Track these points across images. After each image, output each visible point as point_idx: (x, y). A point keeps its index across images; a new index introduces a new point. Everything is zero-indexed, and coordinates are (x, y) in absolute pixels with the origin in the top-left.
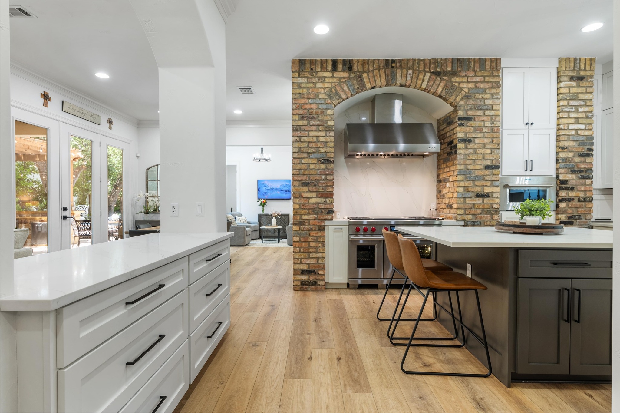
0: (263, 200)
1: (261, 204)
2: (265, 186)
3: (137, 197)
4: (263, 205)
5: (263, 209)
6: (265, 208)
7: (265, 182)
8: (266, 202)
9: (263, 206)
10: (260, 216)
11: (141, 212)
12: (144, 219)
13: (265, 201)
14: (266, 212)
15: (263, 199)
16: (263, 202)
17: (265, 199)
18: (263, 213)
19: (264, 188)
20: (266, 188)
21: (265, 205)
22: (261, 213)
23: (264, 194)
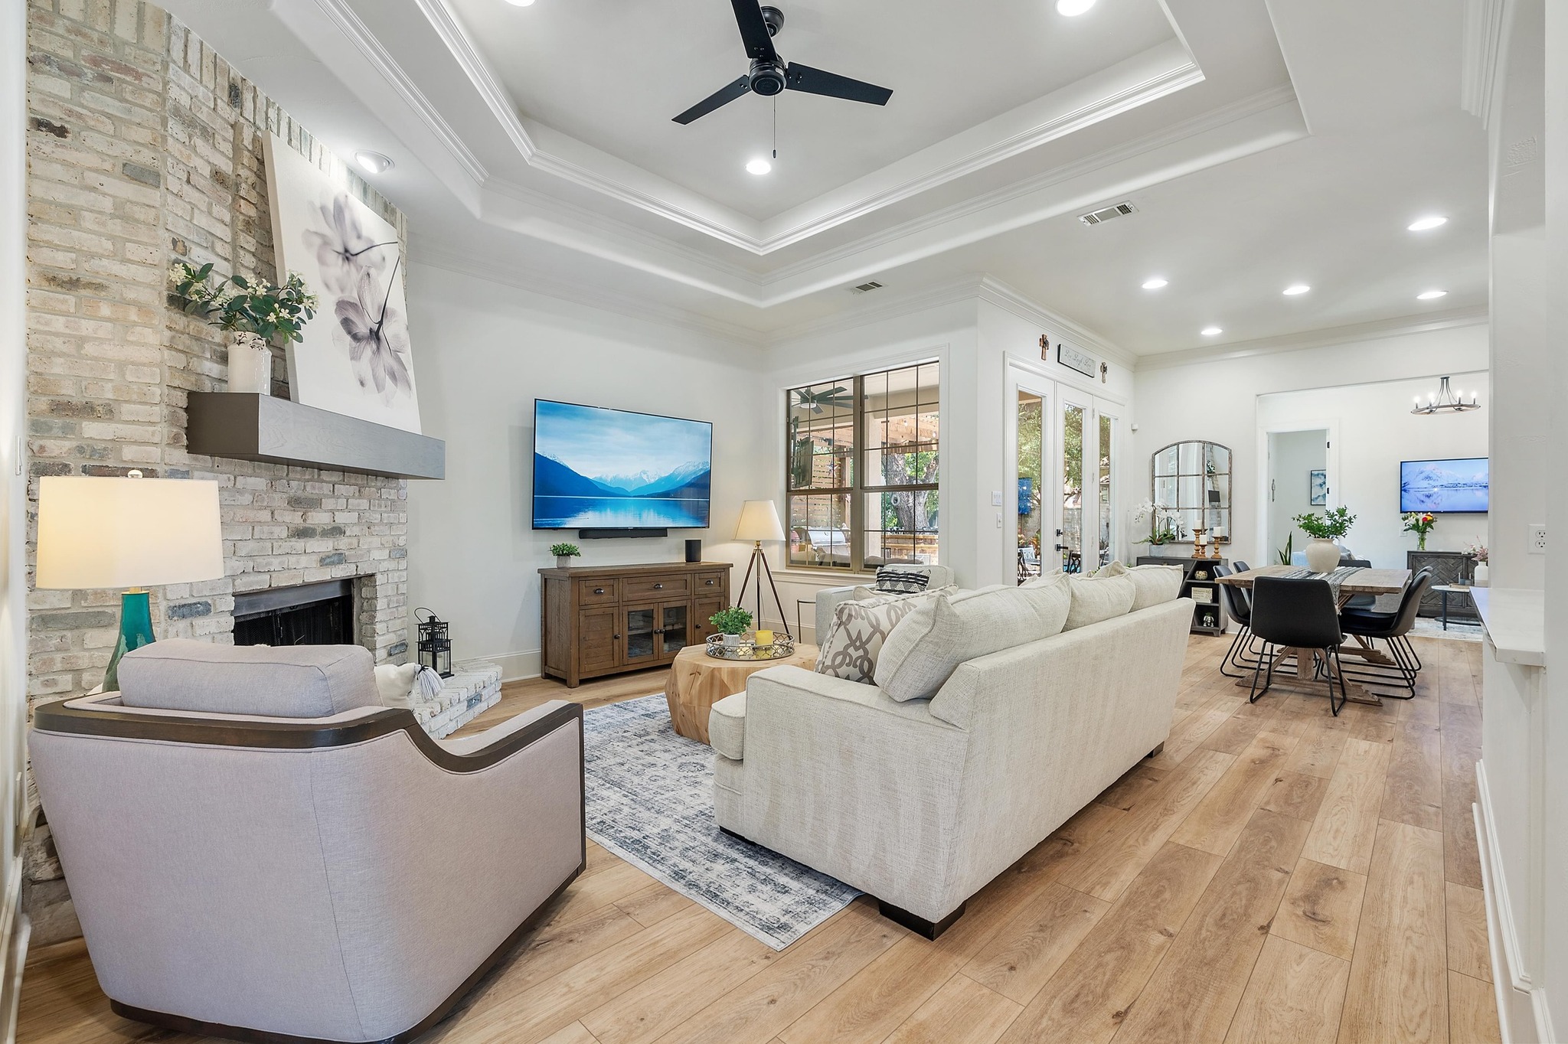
0: (1421, 516)
1: (1415, 527)
2: (1428, 478)
3: (1139, 511)
4: (1422, 528)
5: (1422, 540)
6: (1427, 535)
7: (1428, 468)
8: (1432, 521)
9: (1423, 532)
10: (1415, 559)
11: (1145, 541)
12: (1152, 555)
13: (1429, 518)
14: (1429, 547)
15: (1423, 512)
16: (1425, 519)
17: (1428, 512)
18: (1421, 550)
19: (1425, 484)
20: (1430, 482)
21: (1428, 529)
22: (1415, 549)
23: (1423, 498)
